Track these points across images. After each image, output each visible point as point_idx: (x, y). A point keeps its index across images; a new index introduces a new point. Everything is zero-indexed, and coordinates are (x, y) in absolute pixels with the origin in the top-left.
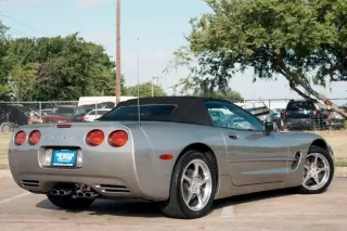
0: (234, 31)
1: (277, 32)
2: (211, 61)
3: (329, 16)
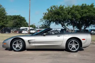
0: (52, 16)
1: (60, 16)
2: (47, 21)
3: (70, 13)
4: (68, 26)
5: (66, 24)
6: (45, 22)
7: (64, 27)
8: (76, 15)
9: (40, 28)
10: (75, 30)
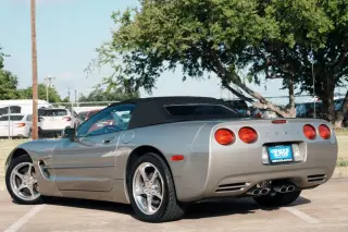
1: (216, 26)
3: (269, 9)
4: (257, 82)
5: (243, 72)
6: (124, 66)
7: (232, 85)
8: (304, 13)
9: (84, 101)
10: (298, 100)
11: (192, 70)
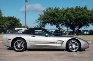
1: (56, 18)
2: (42, 22)
3: (65, 15)
4: (62, 27)
5: (60, 25)
6: (40, 23)
7: (58, 27)
8: (71, 16)
10: (69, 30)
11: (51, 25)
